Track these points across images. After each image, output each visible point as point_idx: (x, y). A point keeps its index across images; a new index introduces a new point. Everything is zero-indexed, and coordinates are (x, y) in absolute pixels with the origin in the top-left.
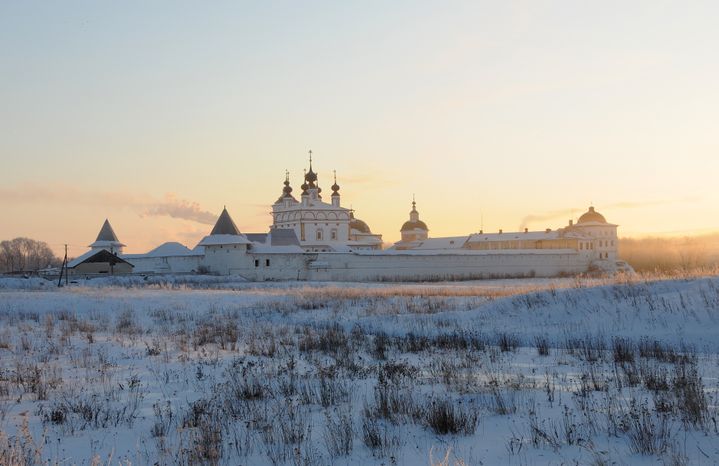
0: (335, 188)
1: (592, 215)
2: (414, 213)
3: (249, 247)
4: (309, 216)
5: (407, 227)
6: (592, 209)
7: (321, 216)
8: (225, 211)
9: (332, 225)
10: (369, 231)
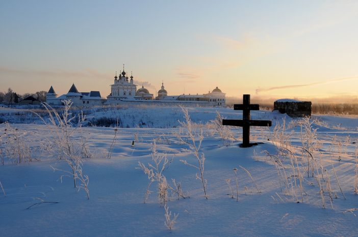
0: (132, 77)
1: (217, 90)
2: (163, 87)
3: (81, 97)
4: (121, 87)
5: (160, 92)
6: (217, 88)
7: (125, 87)
8: (73, 85)
9: (130, 90)
10: (148, 93)
